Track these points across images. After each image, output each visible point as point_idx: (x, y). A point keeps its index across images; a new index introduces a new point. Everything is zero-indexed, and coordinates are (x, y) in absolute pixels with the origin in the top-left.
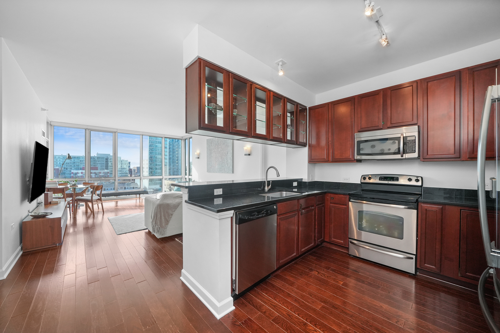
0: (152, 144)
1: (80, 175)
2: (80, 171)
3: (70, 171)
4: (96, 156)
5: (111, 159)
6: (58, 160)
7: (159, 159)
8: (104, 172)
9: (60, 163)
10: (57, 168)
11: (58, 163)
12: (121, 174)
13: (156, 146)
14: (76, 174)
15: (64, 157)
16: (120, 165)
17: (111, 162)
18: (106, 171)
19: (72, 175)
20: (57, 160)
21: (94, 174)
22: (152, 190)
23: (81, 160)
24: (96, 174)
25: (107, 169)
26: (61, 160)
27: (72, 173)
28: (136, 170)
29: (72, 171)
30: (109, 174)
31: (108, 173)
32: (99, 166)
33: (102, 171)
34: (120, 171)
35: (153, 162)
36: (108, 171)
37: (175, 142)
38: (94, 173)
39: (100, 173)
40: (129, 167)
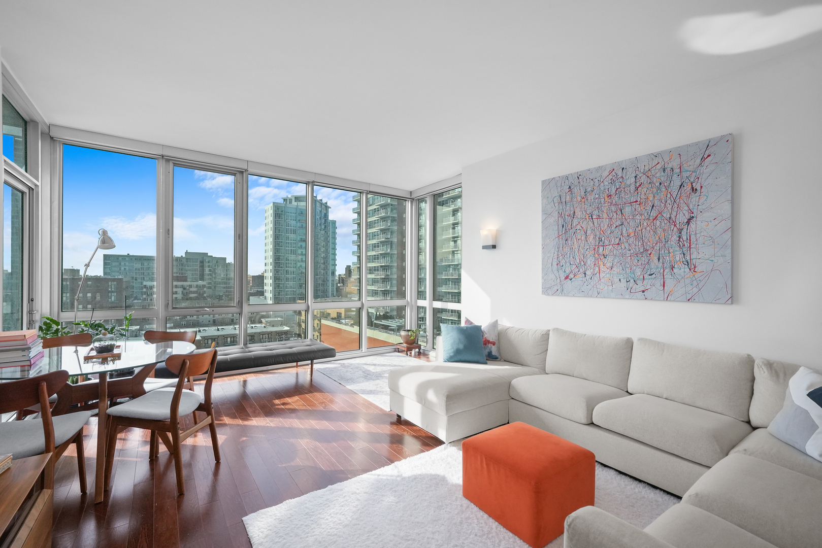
0: (279, 235)
3: (142, 283)
4: (184, 256)
5: (209, 262)
6: (123, 264)
7: (292, 262)
8: (197, 285)
9: (125, 269)
10: (120, 277)
11: (122, 269)
12: (225, 290)
13: (288, 238)
15: (131, 259)
16: (225, 273)
17: (209, 267)
18: (201, 283)
19: (144, 290)
20: (120, 264)
21: (181, 289)
22: (279, 319)
24: (184, 289)
25: (202, 279)
26: (127, 264)
27: (145, 286)
28: (251, 282)
29: (145, 283)
30: (205, 289)
31: (204, 286)
32: (189, 274)
33: (195, 284)
34: (225, 284)
35: (282, 267)
36: (204, 283)
37: (321, 230)
38: (181, 287)
39: (190, 286)
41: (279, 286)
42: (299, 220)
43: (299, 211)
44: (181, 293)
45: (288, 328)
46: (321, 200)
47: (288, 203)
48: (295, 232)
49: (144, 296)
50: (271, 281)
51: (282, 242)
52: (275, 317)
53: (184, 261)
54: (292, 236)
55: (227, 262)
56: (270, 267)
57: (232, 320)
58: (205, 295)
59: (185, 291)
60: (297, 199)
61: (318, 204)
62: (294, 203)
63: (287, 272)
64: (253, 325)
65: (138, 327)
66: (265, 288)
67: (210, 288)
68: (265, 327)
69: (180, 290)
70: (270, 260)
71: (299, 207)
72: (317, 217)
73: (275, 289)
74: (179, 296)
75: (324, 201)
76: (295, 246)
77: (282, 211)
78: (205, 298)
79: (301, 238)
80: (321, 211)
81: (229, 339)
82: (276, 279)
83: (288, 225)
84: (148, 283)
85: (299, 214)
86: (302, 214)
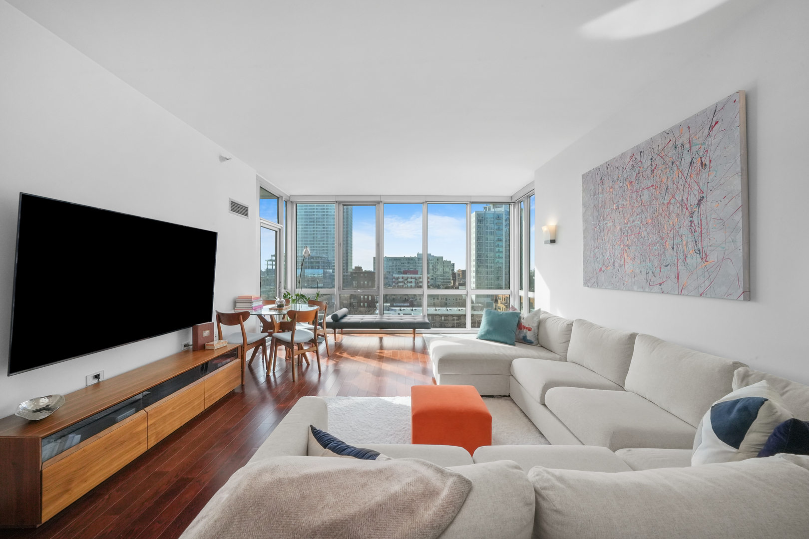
1: (401, 280)
2: (402, 275)
4: (416, 257)
5: (433, 261)
7: (491, 259)
12: (442, 281)
13: (487, 239)
14: (398, 278)
16: (442, 268)
17: (432, 264)
19: (394, 280)
22: (480, 305)
23: (403, 262)
24: (416, 279)
25: (428, 273)
28: (461, 275)
29: (394, 276)
34: (442, 277)
35: (482, 263)
40: (453, 270)
41: (480, 278)
42: (496, 224)
43: (496, 216)
44: (414, 282)
47: (486, 210)
48: (492, 233)
50: (474, 274)
51: (482, 242)
52: (478, 303)
53: (417, 260)
54: (491, 237)
55: (444, 260)
56: (474, 263)
57: (446, 303)
59: (417, 281)
60: (494, 205)
62: (492, 210)
63: (487, 267)
64: (460, 309)
65: (389, 304)
67: (432, 279)
69: (413, 280)
70: (473, 258)
71: (496, 213)
73: (477, 280)
74: (413, 284)
76: (493, 245)
77: (482, 218)
79: (498, 239)
82: (478, 272)
83: (487, 228)
84: (396, 276)
85: (496, 218)
86: (498, 218)
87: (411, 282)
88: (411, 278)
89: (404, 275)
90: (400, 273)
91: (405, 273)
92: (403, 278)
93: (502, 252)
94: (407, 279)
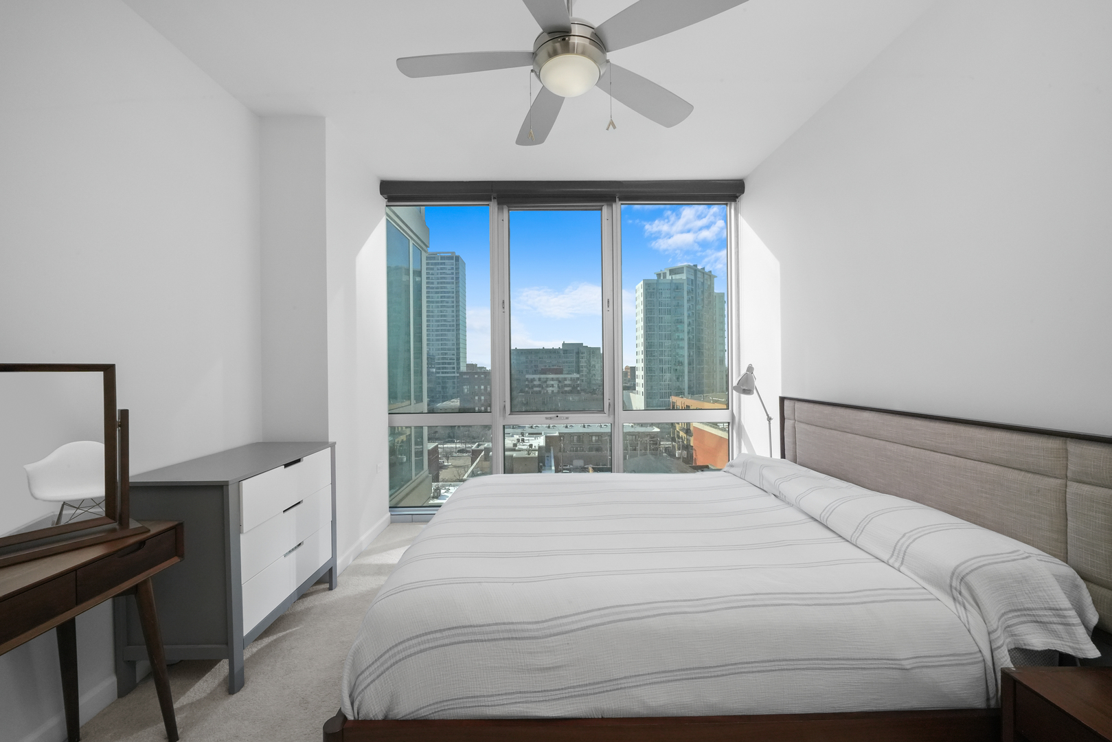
41: (651, 379)
42: (674, 298)
43: (674, 286)
44: (556, 386)
45: (659, 430)
46: (704, 269)
47: (662, 278)
48: (669, 312)
49: (527, 389)
50: (642, 373)
51: (653, 325)
53: (562, 352)
54: (667, 317)
56: (641, 357)
58: (579, 388)
59: (560, 385)
60: (672, 272)
61: (699, 275)
62: (669, 277)
63: (661, 361)
66: (637, 381)
68: (632, 426)
69: (555, 383)
70: (641, 348)
71: (674, 281)
72: (698, 291)
73: (647, 381)
74: (555, 389)
75: (707, 270)
76: (670, 329)
77: (654, 289)
78: (578, 392)
80: (703, 283)
81: (594, 438)
82: (649, 370)
83: (660, 304)
84: (530, 376)
85: (674, 289)
86: (677, 289)
87: (552, 386)
88: (553, 379)
89: (542, 376)
90: (535, 372)
91: (544, 372)
92: (540, 379)
93: (683, 339)
94: (546, 382)
